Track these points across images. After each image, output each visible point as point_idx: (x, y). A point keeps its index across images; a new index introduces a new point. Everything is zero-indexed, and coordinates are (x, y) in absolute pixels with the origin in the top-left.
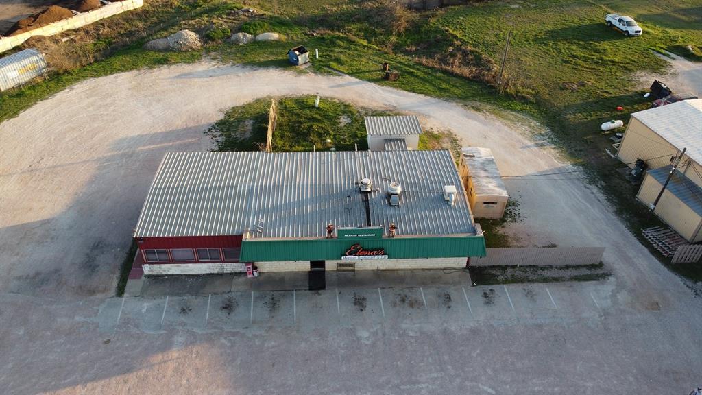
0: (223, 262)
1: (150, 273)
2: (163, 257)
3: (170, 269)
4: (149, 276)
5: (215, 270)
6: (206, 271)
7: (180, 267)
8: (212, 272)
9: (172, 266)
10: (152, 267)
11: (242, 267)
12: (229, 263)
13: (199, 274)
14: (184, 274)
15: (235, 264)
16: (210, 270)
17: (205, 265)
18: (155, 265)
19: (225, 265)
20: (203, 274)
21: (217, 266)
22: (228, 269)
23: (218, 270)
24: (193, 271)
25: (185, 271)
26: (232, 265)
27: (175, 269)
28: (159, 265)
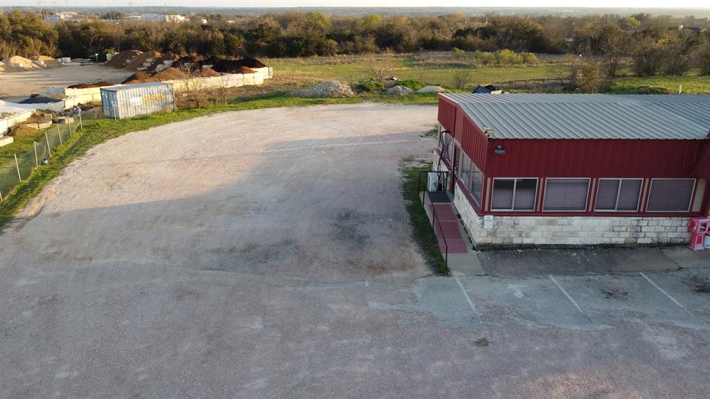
0: (643, 214)
1: (489, 240)
2: (525, 198)
3: (532, 229)
4: (484, 248)
5: (623, 235)
6: (603, 236)
7: (554, 225)
8: (614, 241)
9: (539, 223)
10: (497, 224)
11: (679, 229)
12: (654, 218)
13: (586, 245)
14: (557, 245)
15: (666, 222)
16: (611, 234)
17: (606, 221)
18: (505, 217)
19: (645, 223)
20: (595, 246)
21: (629, 224)
22: (648, 234)
23: (627, 235)
24: (578, 237)
25: (562, 236)
26: (660, 224)
27: (544, 228)
28: (514, 218)
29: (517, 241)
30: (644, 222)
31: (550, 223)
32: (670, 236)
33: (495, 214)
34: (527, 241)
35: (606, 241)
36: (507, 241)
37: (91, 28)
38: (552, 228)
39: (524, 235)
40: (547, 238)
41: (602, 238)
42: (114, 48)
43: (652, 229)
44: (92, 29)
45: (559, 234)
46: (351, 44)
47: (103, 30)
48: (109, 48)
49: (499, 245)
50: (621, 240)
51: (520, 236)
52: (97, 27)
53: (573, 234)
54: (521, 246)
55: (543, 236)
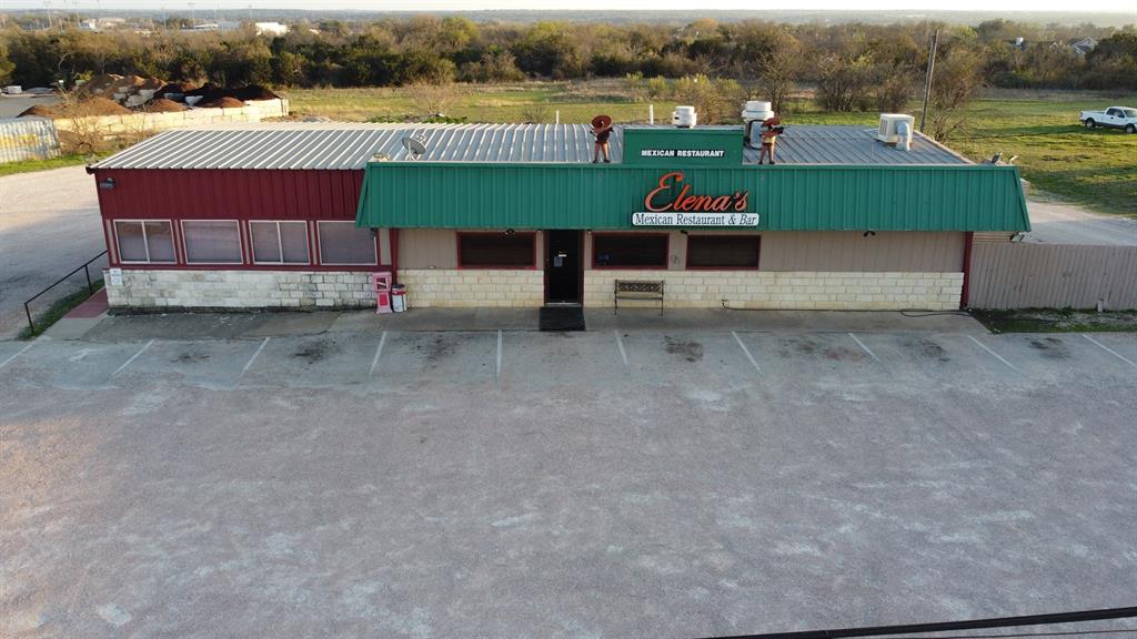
0: (317, 268)
1: (124, 301)
2: (165, 249)
3: (175, 286)
4: (119, 310)
5: (294, 294)
6: (269, 296)
7: (202, 281)
8: (285, 302)
9: (182, 278)
10: (129, 280)
11: (366, 286)
12: (330, 273)
13: (251, 308)
14: (212, 308)
15: (347, 278)
16: (279, 294)
17: (269, 276)
18: (137, 271)
19: (320, 279)
20: (262, 309)
21: (299, 280)
22: (327, 294)
23: (301, 295)
24: (236, 297)
25: (215, 296)
26: (340, 279)
27: (192, 285)
28: (148, 272)
29: (160, 302)
30: (318, 277)
31: (197, 278)
32: (356, 297)
33: (124, 267)
34: (173, 302)
35: (275, 302)
36: (147, 303)
37: (61, 40)
38: (200, 285)
39: (166, 294)
40: (197, 299)
41: (269, 300)
42: (90, 72)
43: (328, 287)
44: (63, 43)
45: (212, 294)
46: (475, 66)
47: (81, 44)
48: (82, 72)
49: (139, 308)
50: (294, 302)
51: (162, 296)
52: (72, 40)
53: (230, 294)
54: (166, 309)
55: (192, 297)
